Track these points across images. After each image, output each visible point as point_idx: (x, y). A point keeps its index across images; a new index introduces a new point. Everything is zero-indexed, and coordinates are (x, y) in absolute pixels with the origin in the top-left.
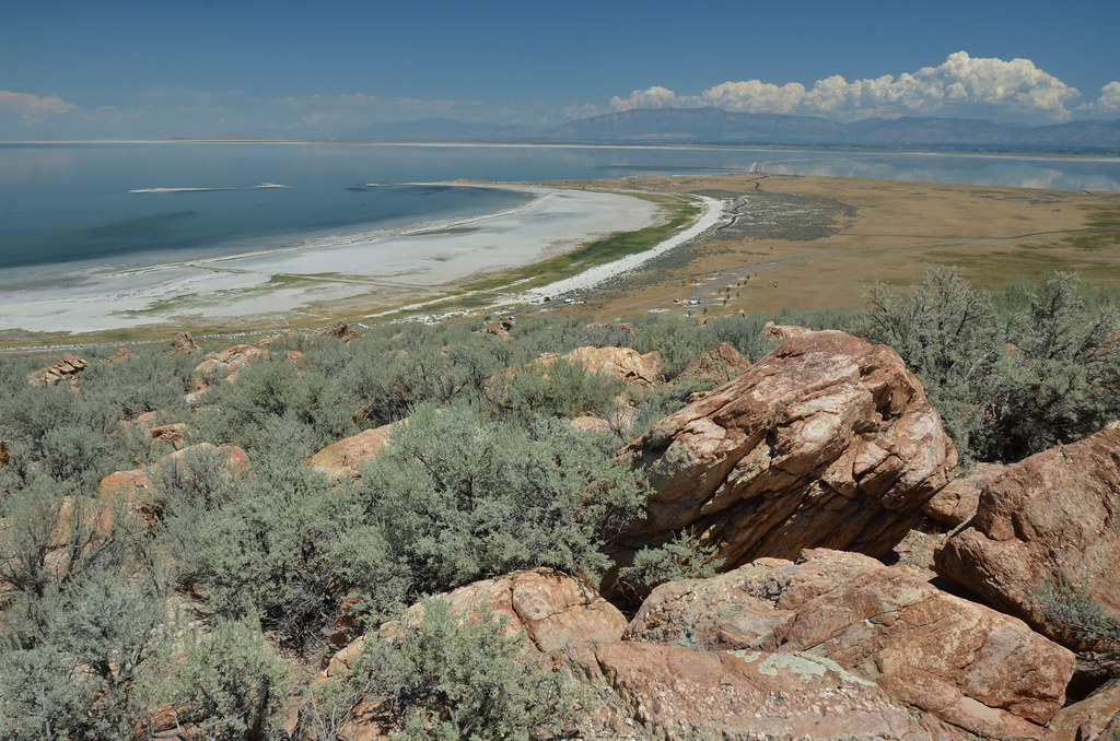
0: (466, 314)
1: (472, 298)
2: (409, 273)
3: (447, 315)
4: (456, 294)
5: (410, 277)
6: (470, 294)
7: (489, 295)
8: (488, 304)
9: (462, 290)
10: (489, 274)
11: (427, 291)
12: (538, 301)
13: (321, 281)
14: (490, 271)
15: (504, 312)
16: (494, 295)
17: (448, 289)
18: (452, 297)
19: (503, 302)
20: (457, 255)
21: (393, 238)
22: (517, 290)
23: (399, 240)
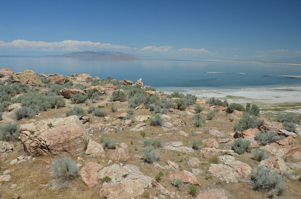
0: (273, 112)
1: (278, 109)
2: (265, 100)
3: (268, 112)
4: (275, 107)
5: (264, 101)
6: (279, 107)
7: (284, 109)
8: (282, 111)
9: (277, 106)
10: (289, 103)
11: (266, 105)
12: (299, 113)
13: (239, 98)
14: (291, 102)
15: (285, 114)
16: (286, 109)
17: (273, 105)
18: (273, 108)
19: (287, 111)
20: (283, 97)
21: (267, 90)
22: (294, 109)
23: (269, 91)
